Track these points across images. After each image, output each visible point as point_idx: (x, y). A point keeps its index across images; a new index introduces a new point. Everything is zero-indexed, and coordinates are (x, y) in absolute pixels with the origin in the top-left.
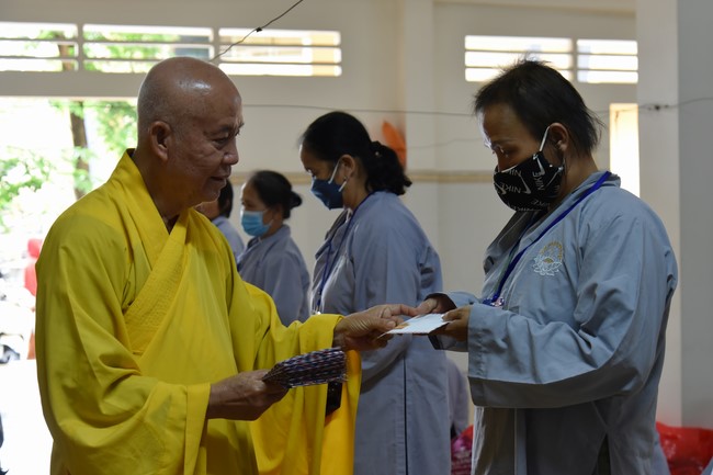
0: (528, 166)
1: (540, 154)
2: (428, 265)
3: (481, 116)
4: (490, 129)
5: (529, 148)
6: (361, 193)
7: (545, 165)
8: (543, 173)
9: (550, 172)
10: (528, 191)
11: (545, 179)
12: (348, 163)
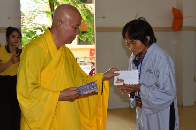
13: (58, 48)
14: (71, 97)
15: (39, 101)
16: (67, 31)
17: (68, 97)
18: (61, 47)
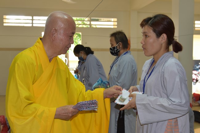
0: (114, 48)
1: (116, 47)
2: (99, 65)
3: (110, 38)
4: (111, 41)
5: (115, 45)
6: (86, 56)
7: (117, 48)
8: (116, 50)
9: (117, 50)
10: (113, 52)
11: (116, 51)
12: (82, 53)
13: (50, 61)
14: (68, 114)
15: (35, 117)
16: (62, 40)
17: (65, 114)
18: (54, 58)
